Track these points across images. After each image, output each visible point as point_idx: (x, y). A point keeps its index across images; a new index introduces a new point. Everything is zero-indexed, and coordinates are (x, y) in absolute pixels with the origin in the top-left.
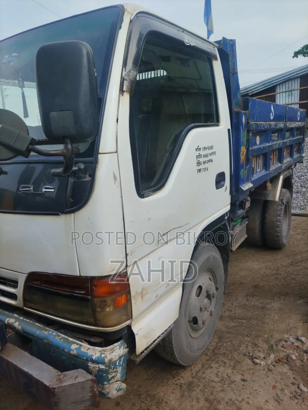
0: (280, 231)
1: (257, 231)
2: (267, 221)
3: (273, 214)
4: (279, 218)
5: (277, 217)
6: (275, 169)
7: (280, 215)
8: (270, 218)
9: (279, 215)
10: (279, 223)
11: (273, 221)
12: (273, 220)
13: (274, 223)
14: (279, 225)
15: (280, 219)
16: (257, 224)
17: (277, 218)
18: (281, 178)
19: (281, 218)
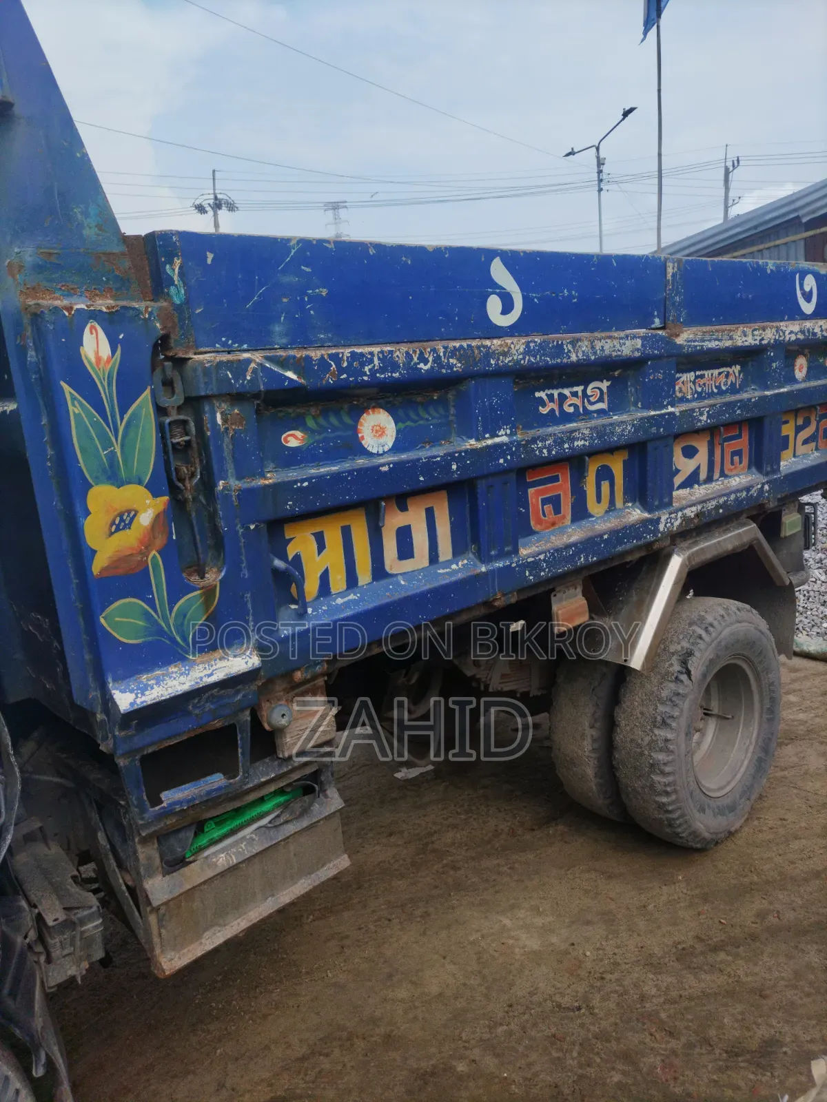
0: (669, 789)
1: (590, 771)
2: (619, 738)
3: (642, 713)
4: (662, 733)
5: (656, 732)
6: (574, 544)
7: (669, 721)
8: (628, 728)
9: (664, 721)
10: (661, 757)
11: (639, 746)
12: (640, 741)
13: (642, 754)
14: (664, 764)
15: (667, 740)
16: (587, 745)
17: (653, 732)
18: (676, 564)
19: (670, 736)
